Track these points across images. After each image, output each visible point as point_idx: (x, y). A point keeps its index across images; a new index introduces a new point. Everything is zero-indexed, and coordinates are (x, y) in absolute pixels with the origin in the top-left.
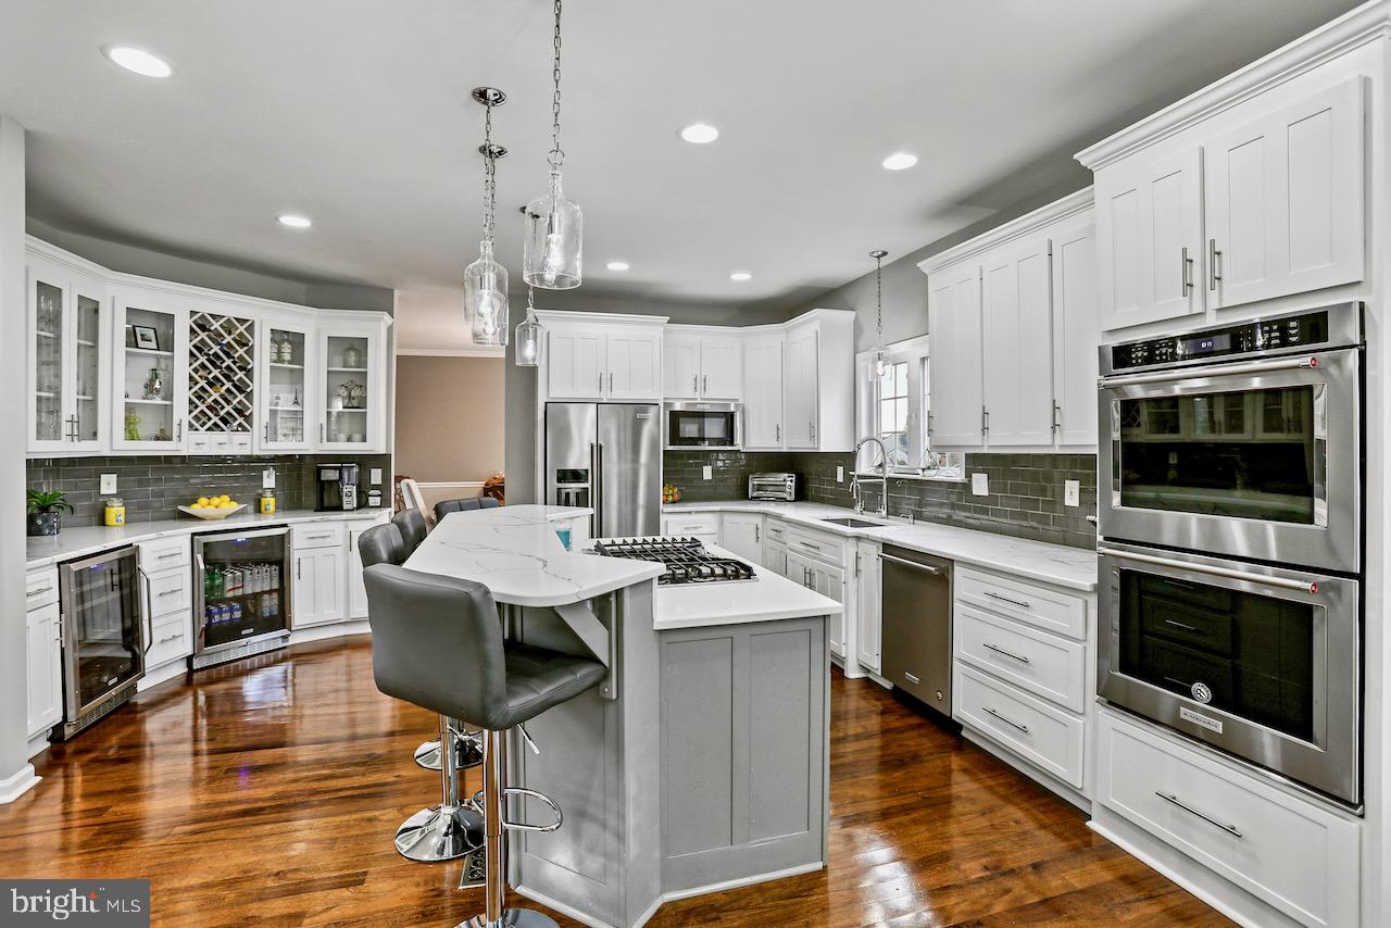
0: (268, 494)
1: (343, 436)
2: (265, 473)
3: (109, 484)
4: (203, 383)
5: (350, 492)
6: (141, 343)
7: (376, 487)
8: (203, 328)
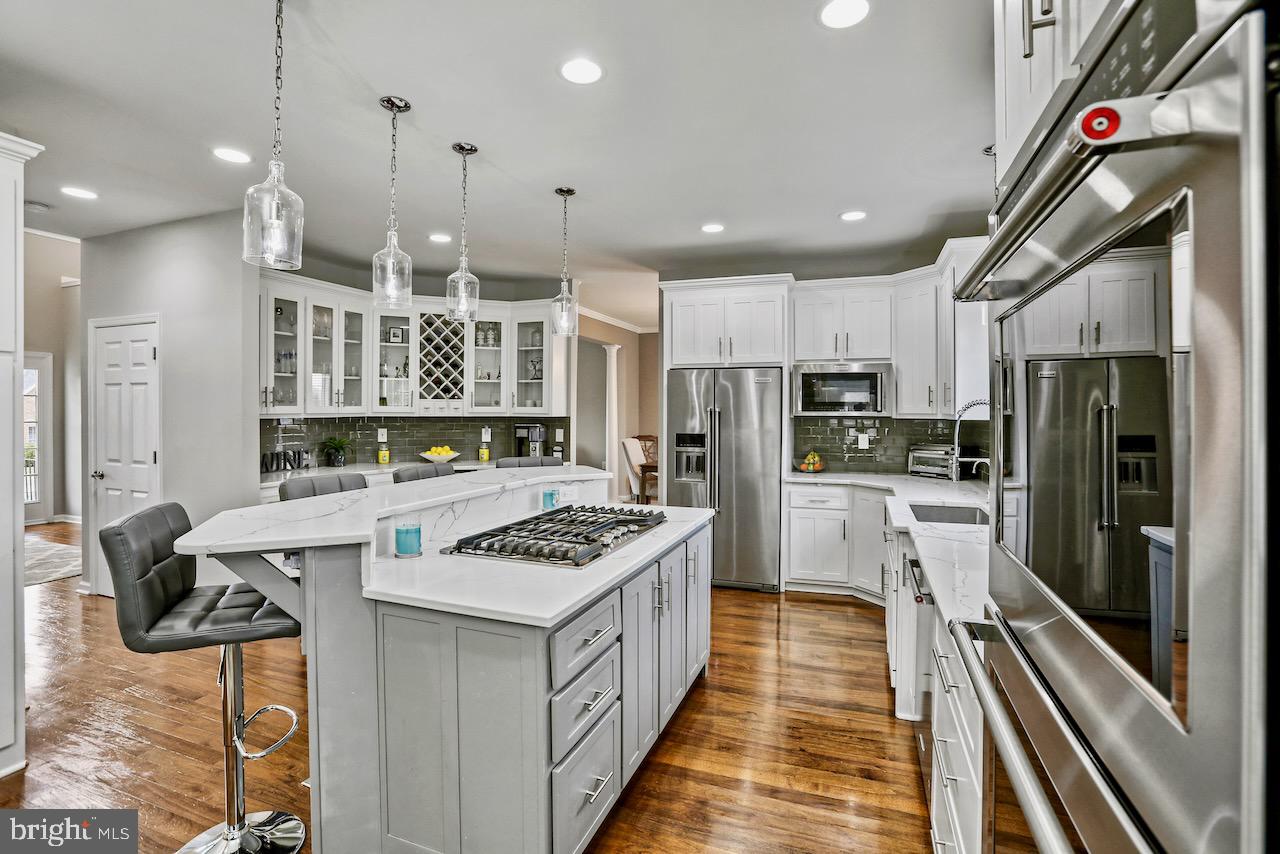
0: (484, 446)
1: (529, 402)
2: (483, 430)
3: (382, 435)
4: (429, 365)
5: (536, 449)
6: (392, 339)
7: (559, 444)
8: (430, 324)
